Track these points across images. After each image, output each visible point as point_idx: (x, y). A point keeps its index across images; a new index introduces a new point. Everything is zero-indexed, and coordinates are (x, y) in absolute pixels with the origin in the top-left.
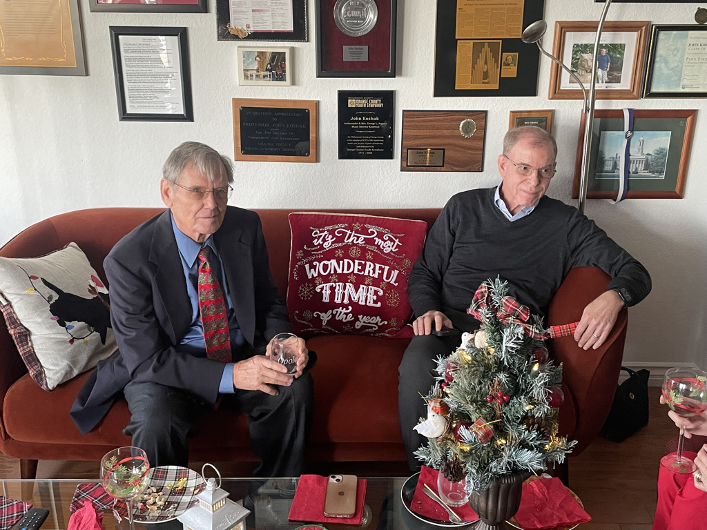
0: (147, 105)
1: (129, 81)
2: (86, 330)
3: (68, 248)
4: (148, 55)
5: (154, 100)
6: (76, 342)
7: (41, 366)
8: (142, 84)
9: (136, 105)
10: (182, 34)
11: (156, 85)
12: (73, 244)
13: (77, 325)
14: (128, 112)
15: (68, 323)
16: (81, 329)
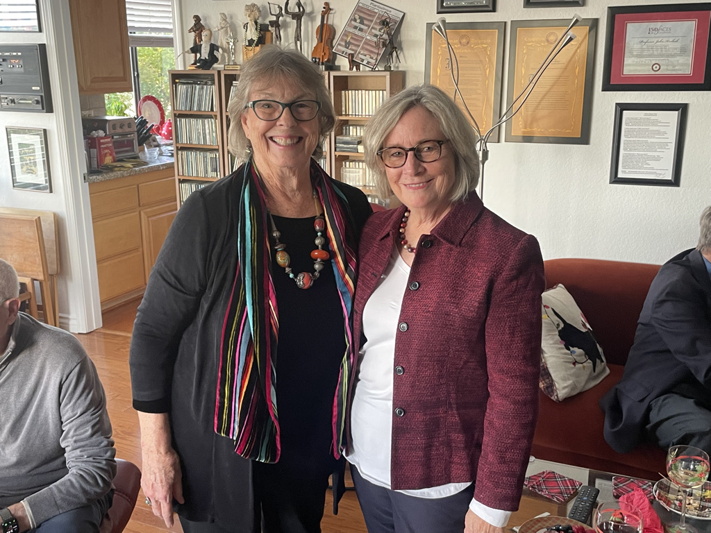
0: (638, 170)
1: (625, 149)
2: (584, 357)
3: (558, 288)
4: (647, 127)
5: (645, 166)
6: (578, 366)
7: (552, 380)
8: (636, 153)
9: (627, 171)
10: (683, 109)
11: (649, 154)
12: (560, 285)
13: (578, 351)
14: (619, 176)
15: (571, 348)
16: (580, 355)
